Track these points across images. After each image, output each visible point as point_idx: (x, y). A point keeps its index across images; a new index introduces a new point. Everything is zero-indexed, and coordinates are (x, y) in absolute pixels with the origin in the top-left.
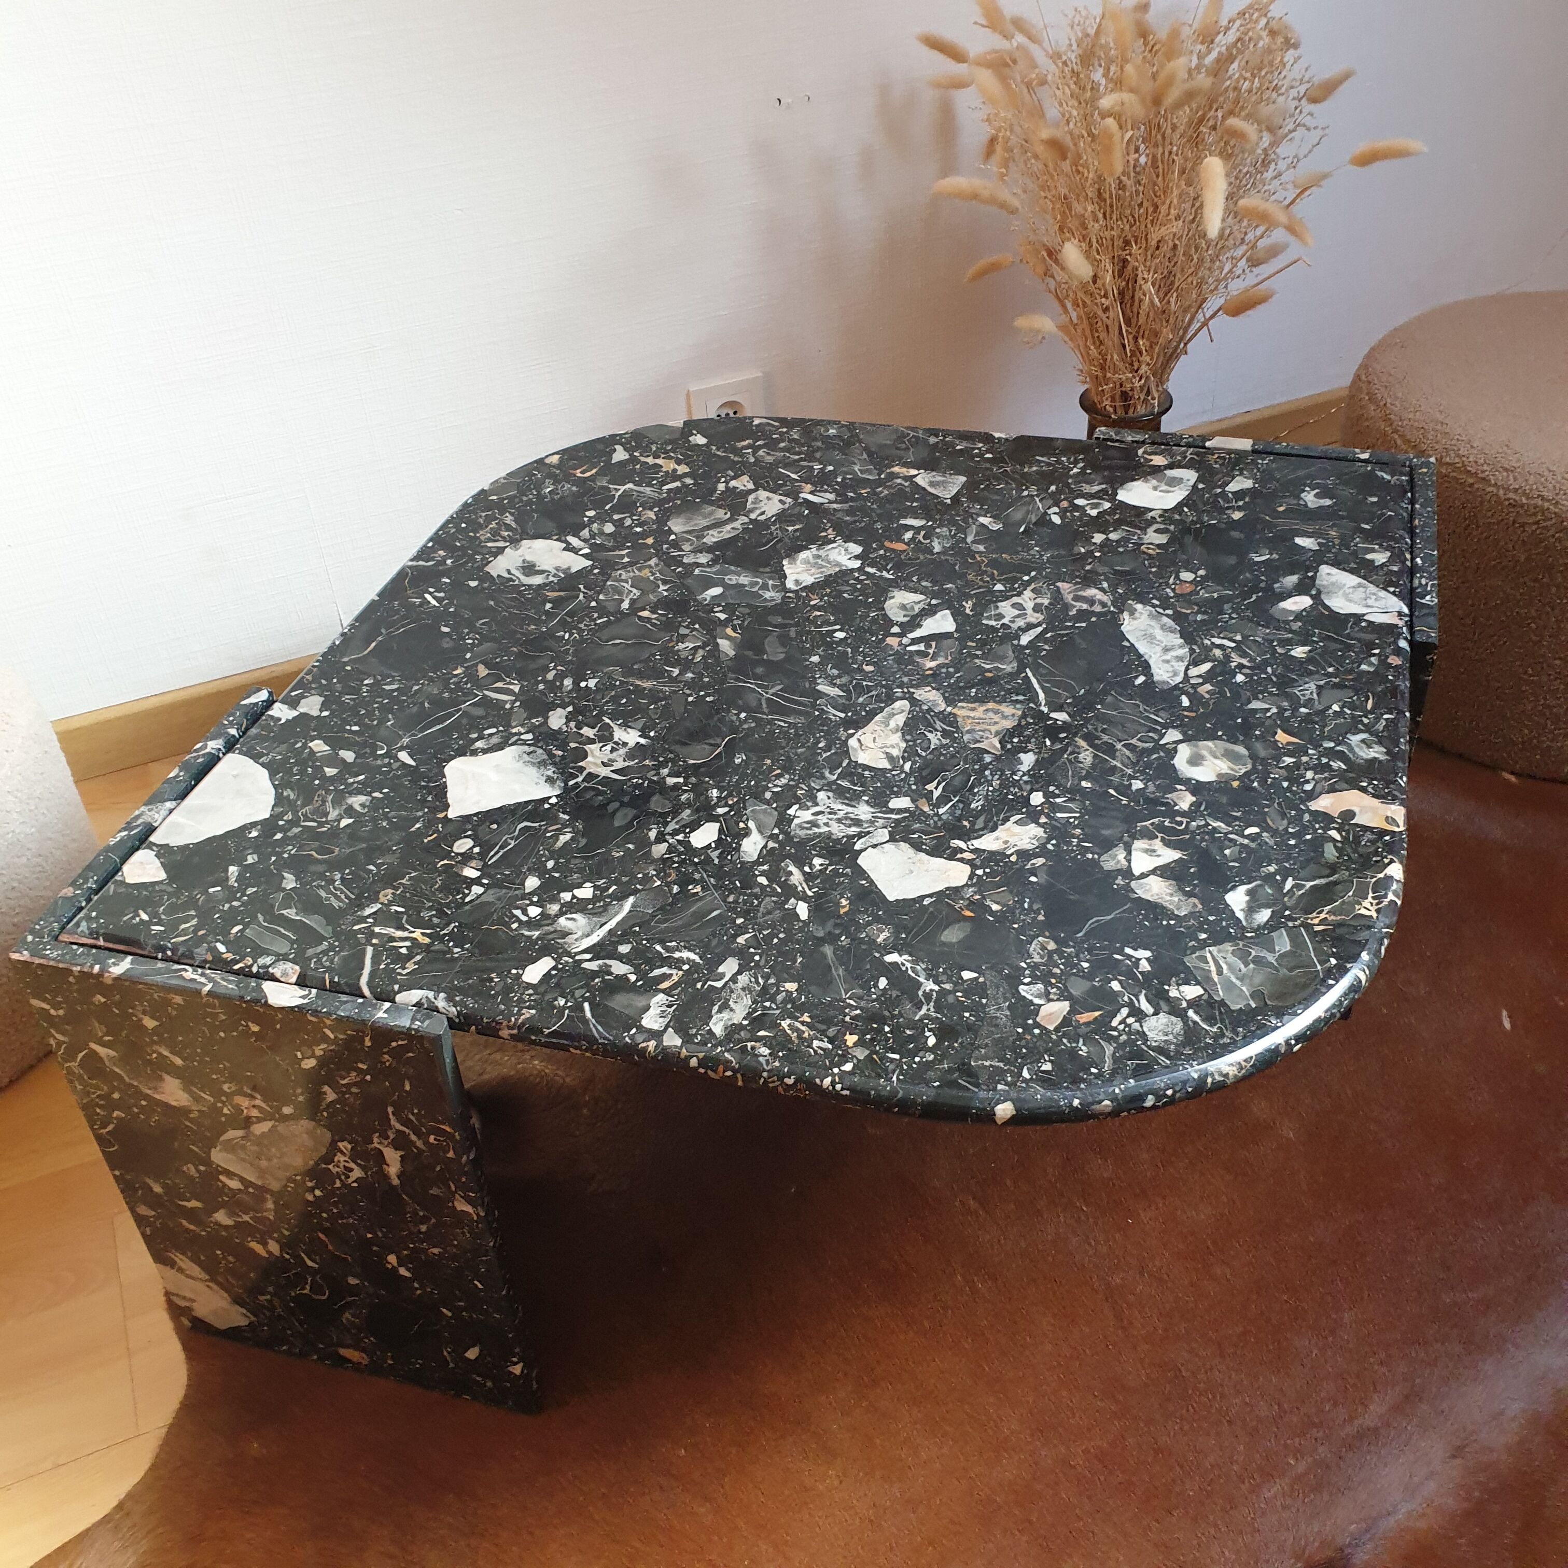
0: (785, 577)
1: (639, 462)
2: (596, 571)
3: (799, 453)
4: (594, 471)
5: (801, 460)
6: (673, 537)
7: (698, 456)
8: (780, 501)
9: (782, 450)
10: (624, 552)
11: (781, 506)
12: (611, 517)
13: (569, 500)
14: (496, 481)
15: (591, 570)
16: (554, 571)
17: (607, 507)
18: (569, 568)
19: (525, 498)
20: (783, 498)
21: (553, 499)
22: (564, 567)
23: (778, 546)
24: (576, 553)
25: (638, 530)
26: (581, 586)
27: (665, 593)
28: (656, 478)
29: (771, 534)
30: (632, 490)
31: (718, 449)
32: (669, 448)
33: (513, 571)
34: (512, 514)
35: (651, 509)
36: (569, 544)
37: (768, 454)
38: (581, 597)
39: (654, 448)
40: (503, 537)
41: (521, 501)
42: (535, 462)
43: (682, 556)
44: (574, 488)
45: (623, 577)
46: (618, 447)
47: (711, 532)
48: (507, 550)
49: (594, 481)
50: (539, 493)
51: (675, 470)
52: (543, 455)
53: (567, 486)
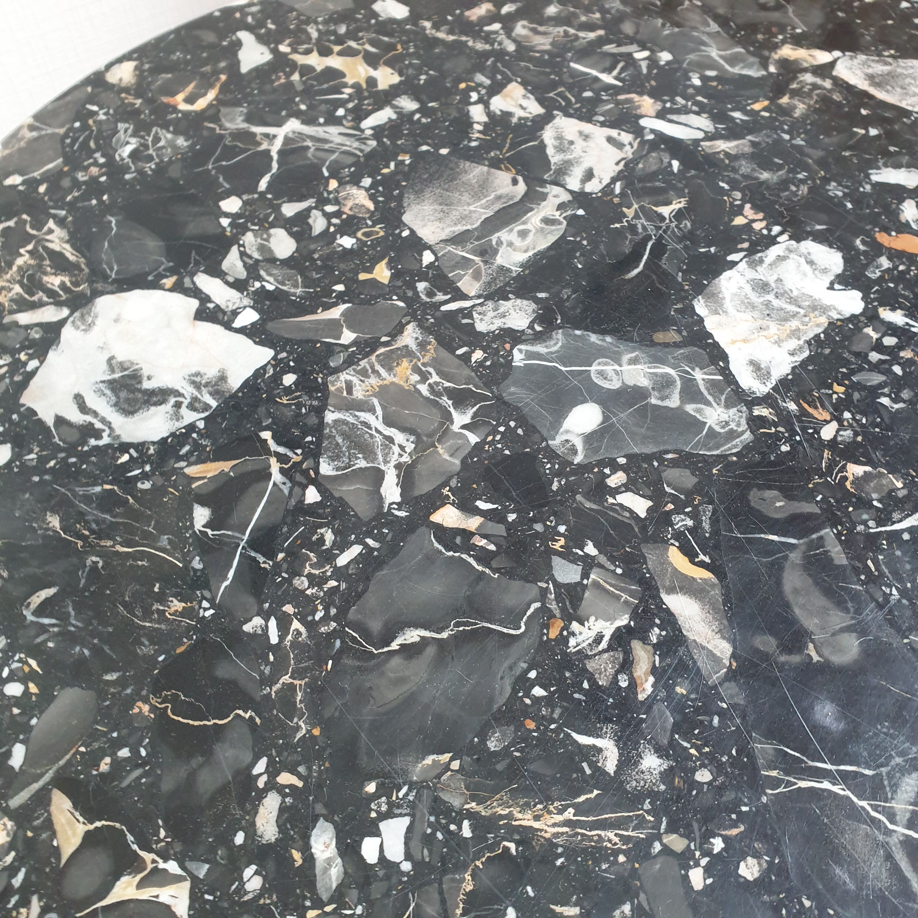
0: (725, 357)
1: (294, 66)
2: (289, 379)
3: (590, 27)
4: (211, 95)
5: (601, 41)
6: (428, 257)
7: (405, 44)
8: (610, 140)
9: (557, 20)
10: (336, 313)
11: (617, 154)
12: (277, 209)
13: (175, 172)
14: (14, 136)
15: (277, 378)
16: (189, 391)
17: (263, 185)
18: (223, 378)
19: (81, 176)
20: (614, 133)
21: (141, 172)
22: (211, 373)
23: (664, 263)
24: (228, 326)
25: (347, 242)
26: (266, 435)
27: (473, 439)
28: (342, 103)
29: (632, 228)
30: (302, 136)
31: (436, 26)
32: (342, 29)
33: (93, 401)
34: (61, 222)
35: (356, 181)
36: (204, 299)
37: (535, 31)
38: (276, 476)
39: (315, 35)
40: (51, 293)
41: (76, 184)
42: (87, 81)
43: (467, 313)
44: (181, 142)
45: (359, 393)
46: (244, 36)
47: (504, 235)
48: (67, 332)
49: (216, 119)
50: (110, 158)
51: (372, 82)
52: (99, 64)
53: (166, 136)
